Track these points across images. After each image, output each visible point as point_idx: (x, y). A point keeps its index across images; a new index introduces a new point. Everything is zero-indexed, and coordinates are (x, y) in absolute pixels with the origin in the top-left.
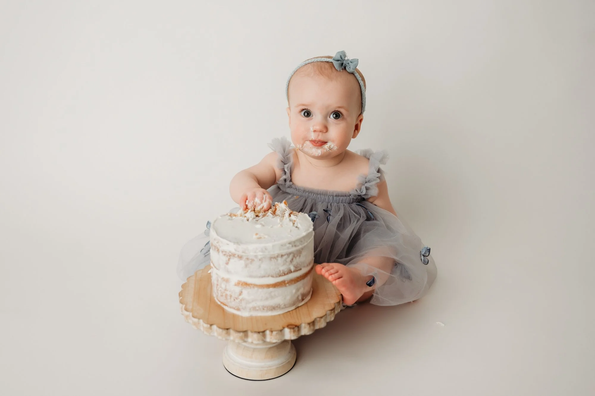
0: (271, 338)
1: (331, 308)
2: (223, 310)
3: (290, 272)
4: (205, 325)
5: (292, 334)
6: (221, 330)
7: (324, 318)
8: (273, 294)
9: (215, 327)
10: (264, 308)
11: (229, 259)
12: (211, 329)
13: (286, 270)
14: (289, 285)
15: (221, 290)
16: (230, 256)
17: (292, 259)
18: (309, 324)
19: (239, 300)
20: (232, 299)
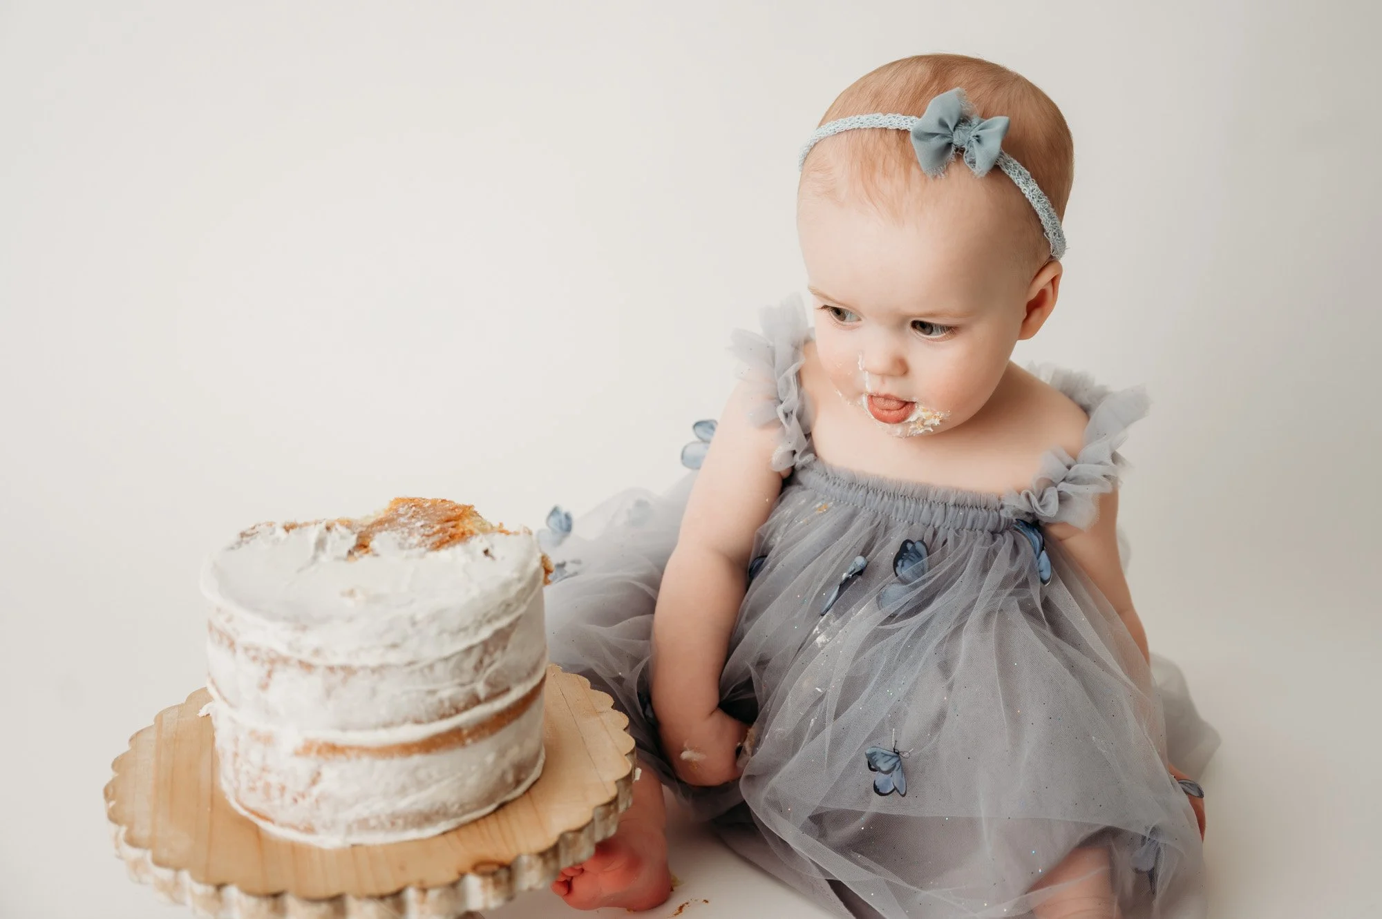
1: (606, 799)
2: (257, 831)
3: (475, 701)
4: (200, 889)
5: (491, 891)
6: (252, 901)
7: (586, 831)
8: (422, 774)
9: (232, 892)
10: (395, 821)
11: (269, 674)
12: (220, 899)
13: (461, 697)
14: (475, 741)
15: (248, 773)
16: (275, 662)
17: (481, 661)
18: (542, 855)
19: (312, 799)
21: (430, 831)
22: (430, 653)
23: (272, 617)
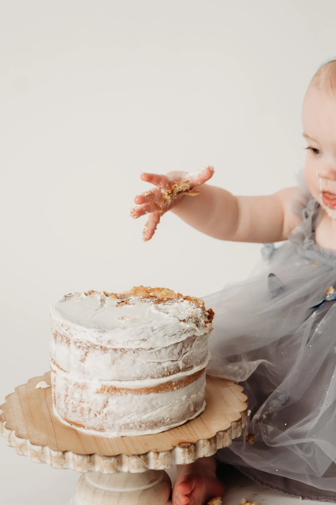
0: (157, 463)
1: (237, 419)
3: (178, 370)
4: (55, 454)
5: (187, 456)
6: (80, 458)
7: (228, 431)
8: (154, 403)
9: (70, 455)
10: (141, 425)
11: (86, 355)
12: (64, 459)
13: (172, 367)
14: (178, 388)
15: (72, 404)
16: (89, 348)
18: (209, 440)
19: (104, 414)
20: (92, 415)
21: (157, 431)
22: (160, 344)
23: (88, 327)
